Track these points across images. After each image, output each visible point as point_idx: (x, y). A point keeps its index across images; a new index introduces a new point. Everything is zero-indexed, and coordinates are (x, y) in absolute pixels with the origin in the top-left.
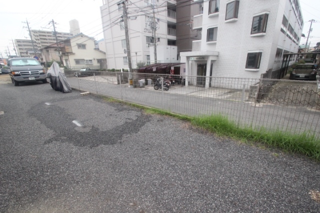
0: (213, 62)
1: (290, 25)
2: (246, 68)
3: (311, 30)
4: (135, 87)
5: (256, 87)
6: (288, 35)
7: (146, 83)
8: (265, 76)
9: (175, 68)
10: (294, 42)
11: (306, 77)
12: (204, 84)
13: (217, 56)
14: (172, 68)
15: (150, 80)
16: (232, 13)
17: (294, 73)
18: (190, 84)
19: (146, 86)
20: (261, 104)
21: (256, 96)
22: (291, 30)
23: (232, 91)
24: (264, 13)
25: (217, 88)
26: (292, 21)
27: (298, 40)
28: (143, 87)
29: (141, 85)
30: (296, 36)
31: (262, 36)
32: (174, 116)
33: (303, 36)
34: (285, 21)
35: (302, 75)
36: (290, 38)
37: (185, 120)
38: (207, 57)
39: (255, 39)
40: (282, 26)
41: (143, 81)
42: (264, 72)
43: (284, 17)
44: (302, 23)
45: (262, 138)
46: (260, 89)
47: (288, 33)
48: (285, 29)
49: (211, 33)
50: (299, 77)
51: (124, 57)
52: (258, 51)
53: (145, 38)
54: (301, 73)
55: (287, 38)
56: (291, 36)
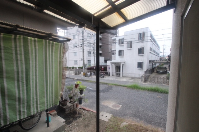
0: (123, 65)
1: (153, 50)
2: (138, 68)
3: (164, 49)
4: (86, 76)
5: (143, 76)
6: (153, 54)
7: (91, 75)
8: (146, 72)
9: (104, 67)
10: (157, 56)
11: (163, 72)
12: (120, 75)
13: (125, 63)
14: (103, 67)
15: (93, 73)
16: (129, 46)
17: (158, 70)
18: (112, 75)
19: (91, 76)
20: (146, 83)
21: (144, 80)
22: (154, 51)
23: (133, 78)
24: (142, 47)
25: (126, 77)
26: (154, 48)
27: (159, 54)
28: (90, 76)
29: (89, 75)
30: (157, 53)
31: (143, 56)
32: (120, 86)
33: (161, 52)
34: (151, 49)
35: (161, 71)
36: (154, 55)
37: (124, 86)
38: (121, 63)
39: (140, 57)
40: (150, 51)
41: (89, 73)
42: (145, 70)
43: (150, 48)
44: (159, 47)
45: (147, 89)
46: (145, 77)
47: (153, 53)
48: (151, 52)
49: (120, 52)
50: (160, 72)
51: (74, 61)
52: (142, 61)
53: (87, 52)
54: (161, 70)
55: (153, 55)
56: (155, 54)
